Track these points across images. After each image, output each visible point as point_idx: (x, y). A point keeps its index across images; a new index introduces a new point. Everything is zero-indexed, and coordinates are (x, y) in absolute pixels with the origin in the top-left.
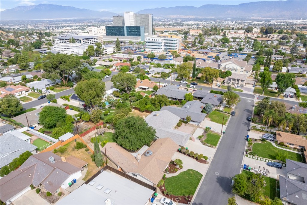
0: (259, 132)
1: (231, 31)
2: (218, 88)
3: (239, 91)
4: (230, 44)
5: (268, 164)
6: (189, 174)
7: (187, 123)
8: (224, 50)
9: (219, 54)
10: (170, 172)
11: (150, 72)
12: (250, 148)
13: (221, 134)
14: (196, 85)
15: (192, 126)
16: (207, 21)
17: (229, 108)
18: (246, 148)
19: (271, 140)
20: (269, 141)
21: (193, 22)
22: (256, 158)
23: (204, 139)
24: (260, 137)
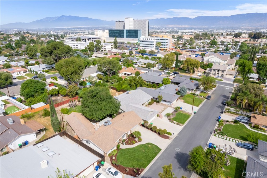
0: (233, 115)
1: (220, 36)
2: (198, 77)
3: (219, 80)
4: (218, 46)
5: (238, 145)
6: (147, 147)
7: (158, 102)
8: (211, 50)
9: (206, 53)
10: (127, 143)
11: (137, 63)
12: (220, 128)
13: (192, 114)
14: (178, 74)
15: (163, 105)
16: (200, 30)
17: (205, 93)
18: (216, 128)
19: (244, 123)
20: (243, 123)
21: (187, 31)
22: (225, 138)
23: (172, 117)
24: (233, 119)
